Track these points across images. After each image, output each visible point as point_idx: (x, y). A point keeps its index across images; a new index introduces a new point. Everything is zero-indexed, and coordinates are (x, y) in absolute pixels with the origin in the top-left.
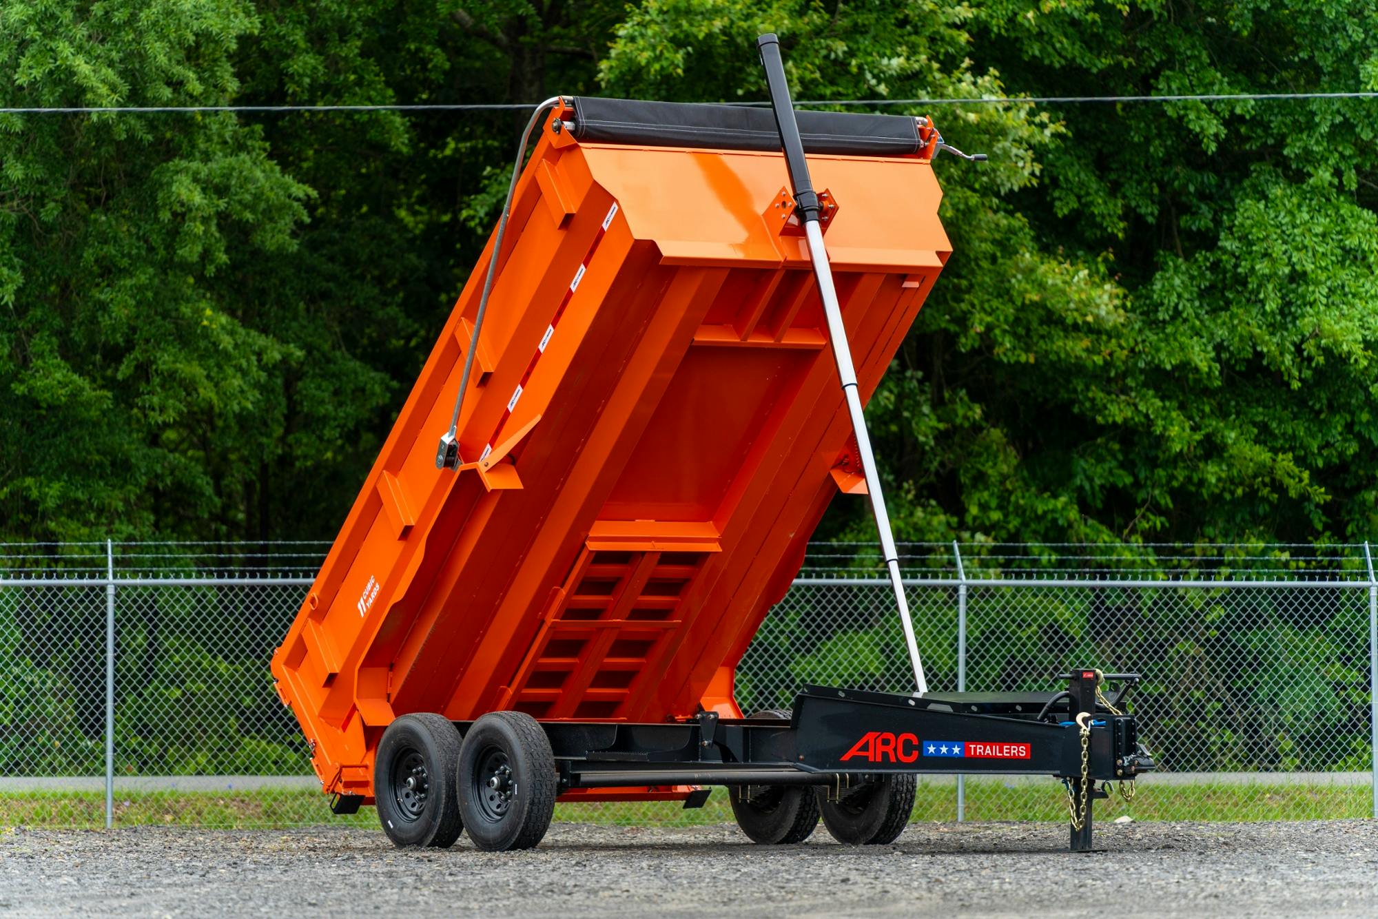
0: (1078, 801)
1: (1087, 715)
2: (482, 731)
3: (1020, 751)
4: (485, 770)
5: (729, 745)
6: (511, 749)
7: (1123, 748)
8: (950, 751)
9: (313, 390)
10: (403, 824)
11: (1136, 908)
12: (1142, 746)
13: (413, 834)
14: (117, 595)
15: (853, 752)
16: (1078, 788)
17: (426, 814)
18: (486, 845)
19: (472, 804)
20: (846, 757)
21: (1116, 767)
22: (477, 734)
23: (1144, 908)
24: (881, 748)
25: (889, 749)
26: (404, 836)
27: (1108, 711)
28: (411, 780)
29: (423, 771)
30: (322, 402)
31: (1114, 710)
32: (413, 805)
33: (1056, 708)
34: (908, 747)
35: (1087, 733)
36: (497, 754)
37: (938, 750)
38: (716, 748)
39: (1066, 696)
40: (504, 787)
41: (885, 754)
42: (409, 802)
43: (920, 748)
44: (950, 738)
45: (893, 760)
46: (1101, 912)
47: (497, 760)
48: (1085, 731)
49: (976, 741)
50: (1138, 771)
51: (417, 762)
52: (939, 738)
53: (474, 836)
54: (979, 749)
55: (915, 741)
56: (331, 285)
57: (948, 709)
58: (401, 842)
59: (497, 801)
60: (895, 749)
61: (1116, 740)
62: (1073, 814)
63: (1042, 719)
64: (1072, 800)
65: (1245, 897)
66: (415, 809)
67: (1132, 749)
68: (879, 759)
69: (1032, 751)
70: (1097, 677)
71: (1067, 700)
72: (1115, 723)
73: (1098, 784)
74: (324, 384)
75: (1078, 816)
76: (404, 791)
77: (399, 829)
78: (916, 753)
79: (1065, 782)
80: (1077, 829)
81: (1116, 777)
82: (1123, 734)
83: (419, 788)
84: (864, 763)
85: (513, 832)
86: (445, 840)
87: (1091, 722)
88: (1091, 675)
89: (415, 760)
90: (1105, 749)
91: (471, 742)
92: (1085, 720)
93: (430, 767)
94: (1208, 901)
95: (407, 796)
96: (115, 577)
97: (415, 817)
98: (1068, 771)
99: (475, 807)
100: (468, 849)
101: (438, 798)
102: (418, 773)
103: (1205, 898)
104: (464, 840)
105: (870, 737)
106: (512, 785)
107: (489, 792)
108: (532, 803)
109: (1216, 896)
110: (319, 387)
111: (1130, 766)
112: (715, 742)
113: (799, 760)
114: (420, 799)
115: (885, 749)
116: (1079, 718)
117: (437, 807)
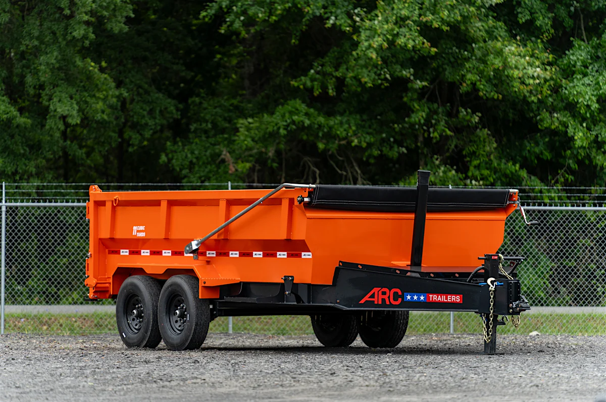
0: (488, 327)
1: (493, 279)
2: (171, 285)
3: (456, 299)
4: (173, 306)
5: (299, 294)
6: (186, 295)
7: (513, 298)
8: (419, 298)
9: (139, 110)
10: (131, 335)
11: (488, 393)
12: (523, 297)
13: (135, 341)
14: (7, 211)
15: (366, 298)
16: (488, 319)
17: (142, 330)
18: (172, 347)
19: (166, 324)
20: (362, 302)
21: (509, 308)
22: (168, 287)
23: (492, 393)
24: (381, 297)
25: (386, 297)
26: (131, 341)
27: (505, 277)
28: (135, 311)
29: (141, 307)
30: (143, 117)
31: (509, 277)
32: (136, 325)
33: (477, 275)
34: (396, 297)
35: (493, 289)
36: (179, 298)
37: (412, 298)
38: (293, 295)
39: (483, 268)
40: (182, 316)
41: (383, 300)
42: (134, 323)
43: (403, 297)
44: (419, 292)
45: (388, 303)
46: (466, 396)
47: (179, 301)
48: (492, 288)
49: (433, 293)
50: (521, 311)
51: (138, 302)
52: (413, 291)
53: (166, 342)
54: (434, 298)
55: (400, 293)
56: (147, 53)
57: (418, 275)
58: (130, 345)
59: (179, 324)
60: (389, 297)
61: (509, 293)
62: (485, 333)
63: (469, 282)
64: (485, 326)
65: (554, 386)
66: (137, 327)
67: (519, 298)
68: (380, 302)
69: (463, 299)
70: (500, 258)
71: (483, 271)
72: (508, 284)
73: (500, 318)
74: (145, 106)
75: (488, 335)
76: (132, 318)
77: (129, 338)
78: (400, 300)
79: (481, 316)
80: (487, 342)
81: (509, 314)
82: (513, 290)
83: (139, 316)
84: (371, 304)
85: (186, 340)
86: (152, 345)
87: (496, 283)
88: (496, 258)
89: (137, 300)
90: (503, 298)
91: (165, 291)
92: (492, 282)
93: (145, 304)
94: (532, 389)
95: (133, 320)
96: (6, 202)
97: (136, 331)
98: (483, 310)
99: (168, 326)
100: (164, 349)
101: (148, 322)
102: (139, 307)
103: (532, 386)
104: (162, 344)
105: (375, 290)
106: (186, 315)
107: (175, 318)
108: (196, 325)
109: (537, 386)
110: (142, 108)
111: (516, 307)
112: (292, 292)
113: (337, 303)
114: (140, 322)
115: (384, 297)
116: (489, 281)
117: (148, 326)
